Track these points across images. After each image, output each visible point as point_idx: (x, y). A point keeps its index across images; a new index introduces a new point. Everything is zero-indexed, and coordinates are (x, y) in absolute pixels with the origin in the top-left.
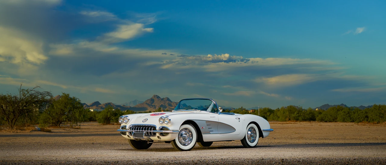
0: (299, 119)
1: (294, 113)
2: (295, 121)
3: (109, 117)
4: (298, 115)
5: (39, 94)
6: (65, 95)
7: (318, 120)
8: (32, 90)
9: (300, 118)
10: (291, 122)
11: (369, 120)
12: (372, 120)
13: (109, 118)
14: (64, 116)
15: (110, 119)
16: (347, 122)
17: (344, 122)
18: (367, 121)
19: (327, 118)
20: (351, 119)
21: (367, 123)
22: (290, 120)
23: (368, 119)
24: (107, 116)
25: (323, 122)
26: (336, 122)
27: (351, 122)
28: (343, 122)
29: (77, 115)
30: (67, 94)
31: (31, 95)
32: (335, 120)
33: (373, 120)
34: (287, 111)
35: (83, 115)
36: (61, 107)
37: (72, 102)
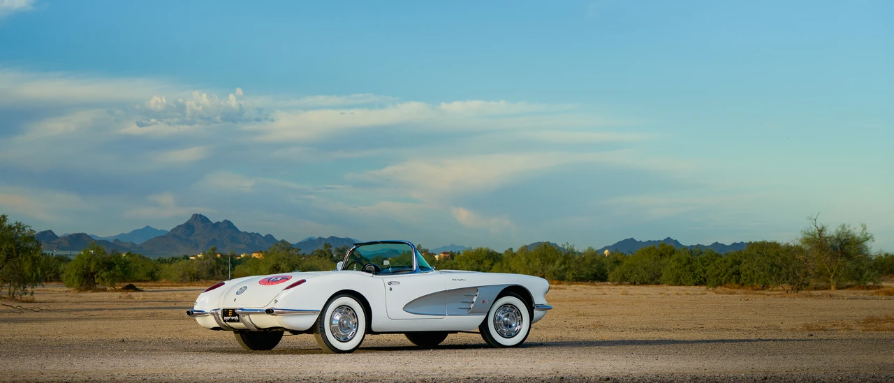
0: (567, 277)
1: (554, 261)
2: (556, 282)
3: (92, 270)
4: (563, 267)
7: (613, 281)
9: (569, 275)
11: (742, 281)
12: (748, 280)
13: (92, 274)
15: (95, 276)
16: (684, 285)
17: (679, 285)
18: (737, 282)
19: (636, 275)
20: (694, 278)
21: (738, 288)
23: (739, 278)
24: (89, 269)
25: (624, 285)
26: (658, 284)
27: (697, 285)
28: (676, 285)
29: (27, 267)
32: (656, 280)
33: (752, 280)
34: (536, 256)
35: (41, 269)
37: (14, 236)
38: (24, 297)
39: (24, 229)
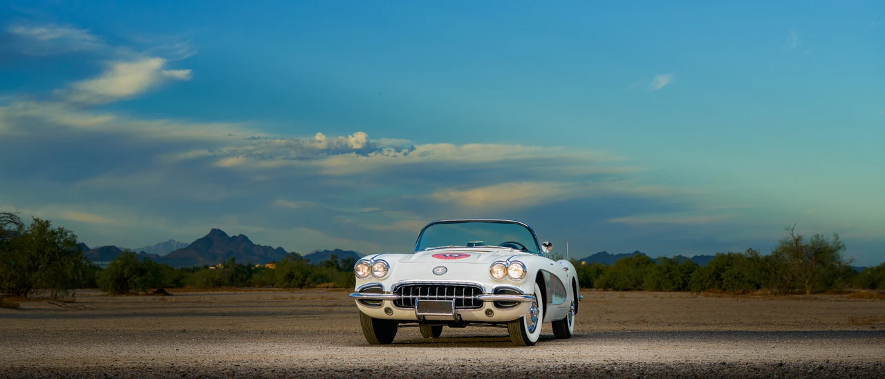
6: (40, 223)
11: (724, 286)
12: (730, 286)
14: (37, 273)
16: (665, 291)
17: (659, 291)
18: (720, 287)
19: (619, 282)
20: (673, 284)
21: (721, 293)
23: (721, 283)
25: (609, 291)
26: (640, 290)
27: (675, 290)
28: (657, 291)
30: (44, 220)
32: (638, 287)
33: (733, 286)
36: (29, 251)
37: (57, 241)
38: (66, 299)
39: (66, 234)
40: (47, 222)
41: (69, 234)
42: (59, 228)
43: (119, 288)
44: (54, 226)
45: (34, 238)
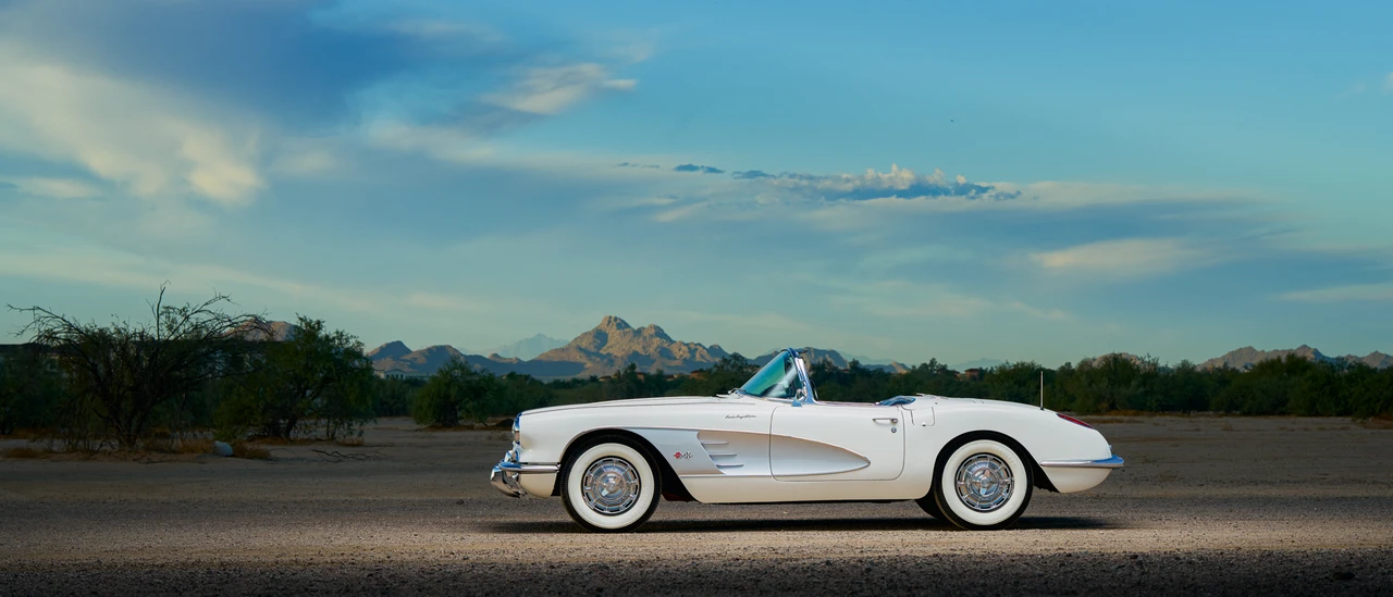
0: (1149, 404)
1: (1129, 382)
2: (1131, 412)
4: (1141, 389)
5: (225, 324)
6: (308, 324)
7: (1217, 410)
8: (198, 311)
9: (1152, 402)
10: (1118, 417)
14: (304, 401)
16: (1322, 416)
17: (1314, 416)
19: (1251, 401)
20: (1338, 404)
22: (1112, 407)
25: (1235, 415)
26: (1282, 414)
27: (1339, 415)
28: (1309, 415)
30: (314, 320)
31: (196, 327)
32: (1280, 409)
34: (1102, 374)
37: (333, 351)
38: (348, 439)
39: (347, 340)
40: (319, 323)
41: (352, 341)
42: (337, 332)
43: (442, 418)
44: (329, 330)
45: (299, 348)
